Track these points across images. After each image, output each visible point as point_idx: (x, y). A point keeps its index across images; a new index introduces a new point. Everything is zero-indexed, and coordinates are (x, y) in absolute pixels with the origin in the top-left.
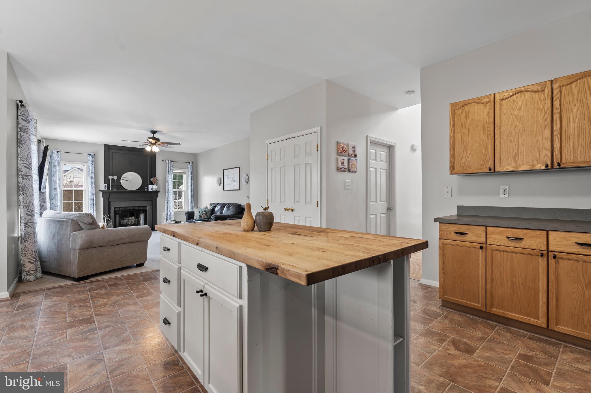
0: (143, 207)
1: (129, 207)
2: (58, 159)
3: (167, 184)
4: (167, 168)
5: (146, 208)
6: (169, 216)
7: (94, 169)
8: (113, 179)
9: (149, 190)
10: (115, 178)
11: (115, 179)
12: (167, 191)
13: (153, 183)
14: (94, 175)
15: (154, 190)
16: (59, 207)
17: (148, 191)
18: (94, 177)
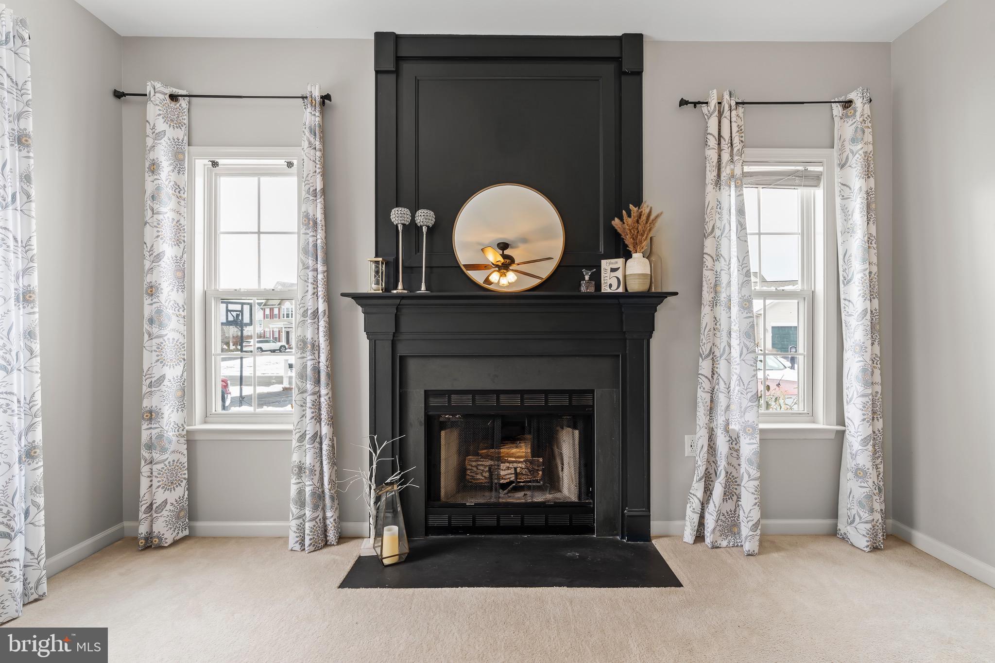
0: (571, 393)
1: (498, 393)
2: (181, 134)
3: (709, 244)
4: (712, 142)
5: (586, 400)
6: (722, 464)
7: (325, 175)
8: (412, 228)
9: (605, 289)
10: (425, 218)
11: (425, 229)
12: (707, 296)
13: (628, 241)
14: (320, 206)
15: (635, 286)
16: (171, 386)
17: (599, 298)
18: (320, 216)
